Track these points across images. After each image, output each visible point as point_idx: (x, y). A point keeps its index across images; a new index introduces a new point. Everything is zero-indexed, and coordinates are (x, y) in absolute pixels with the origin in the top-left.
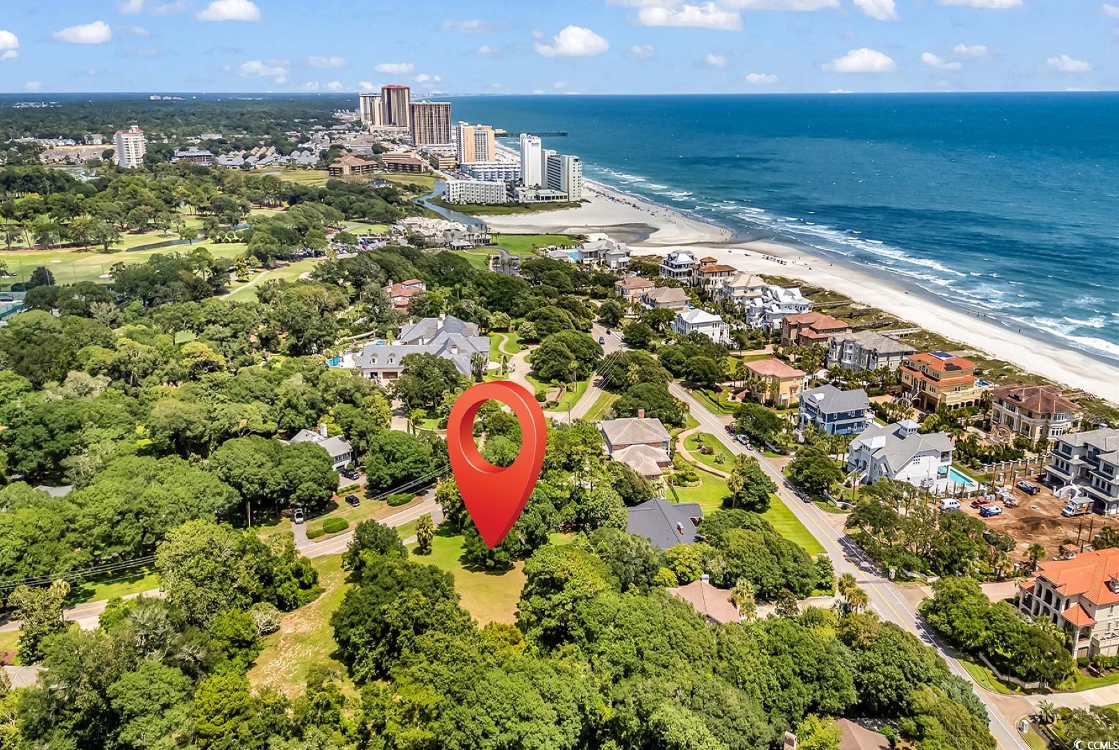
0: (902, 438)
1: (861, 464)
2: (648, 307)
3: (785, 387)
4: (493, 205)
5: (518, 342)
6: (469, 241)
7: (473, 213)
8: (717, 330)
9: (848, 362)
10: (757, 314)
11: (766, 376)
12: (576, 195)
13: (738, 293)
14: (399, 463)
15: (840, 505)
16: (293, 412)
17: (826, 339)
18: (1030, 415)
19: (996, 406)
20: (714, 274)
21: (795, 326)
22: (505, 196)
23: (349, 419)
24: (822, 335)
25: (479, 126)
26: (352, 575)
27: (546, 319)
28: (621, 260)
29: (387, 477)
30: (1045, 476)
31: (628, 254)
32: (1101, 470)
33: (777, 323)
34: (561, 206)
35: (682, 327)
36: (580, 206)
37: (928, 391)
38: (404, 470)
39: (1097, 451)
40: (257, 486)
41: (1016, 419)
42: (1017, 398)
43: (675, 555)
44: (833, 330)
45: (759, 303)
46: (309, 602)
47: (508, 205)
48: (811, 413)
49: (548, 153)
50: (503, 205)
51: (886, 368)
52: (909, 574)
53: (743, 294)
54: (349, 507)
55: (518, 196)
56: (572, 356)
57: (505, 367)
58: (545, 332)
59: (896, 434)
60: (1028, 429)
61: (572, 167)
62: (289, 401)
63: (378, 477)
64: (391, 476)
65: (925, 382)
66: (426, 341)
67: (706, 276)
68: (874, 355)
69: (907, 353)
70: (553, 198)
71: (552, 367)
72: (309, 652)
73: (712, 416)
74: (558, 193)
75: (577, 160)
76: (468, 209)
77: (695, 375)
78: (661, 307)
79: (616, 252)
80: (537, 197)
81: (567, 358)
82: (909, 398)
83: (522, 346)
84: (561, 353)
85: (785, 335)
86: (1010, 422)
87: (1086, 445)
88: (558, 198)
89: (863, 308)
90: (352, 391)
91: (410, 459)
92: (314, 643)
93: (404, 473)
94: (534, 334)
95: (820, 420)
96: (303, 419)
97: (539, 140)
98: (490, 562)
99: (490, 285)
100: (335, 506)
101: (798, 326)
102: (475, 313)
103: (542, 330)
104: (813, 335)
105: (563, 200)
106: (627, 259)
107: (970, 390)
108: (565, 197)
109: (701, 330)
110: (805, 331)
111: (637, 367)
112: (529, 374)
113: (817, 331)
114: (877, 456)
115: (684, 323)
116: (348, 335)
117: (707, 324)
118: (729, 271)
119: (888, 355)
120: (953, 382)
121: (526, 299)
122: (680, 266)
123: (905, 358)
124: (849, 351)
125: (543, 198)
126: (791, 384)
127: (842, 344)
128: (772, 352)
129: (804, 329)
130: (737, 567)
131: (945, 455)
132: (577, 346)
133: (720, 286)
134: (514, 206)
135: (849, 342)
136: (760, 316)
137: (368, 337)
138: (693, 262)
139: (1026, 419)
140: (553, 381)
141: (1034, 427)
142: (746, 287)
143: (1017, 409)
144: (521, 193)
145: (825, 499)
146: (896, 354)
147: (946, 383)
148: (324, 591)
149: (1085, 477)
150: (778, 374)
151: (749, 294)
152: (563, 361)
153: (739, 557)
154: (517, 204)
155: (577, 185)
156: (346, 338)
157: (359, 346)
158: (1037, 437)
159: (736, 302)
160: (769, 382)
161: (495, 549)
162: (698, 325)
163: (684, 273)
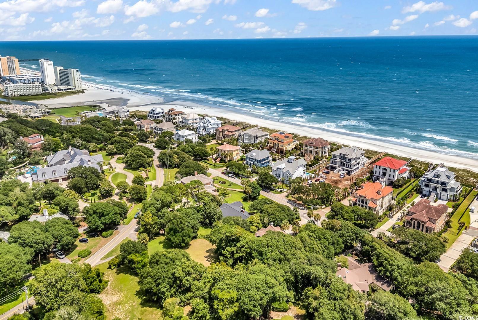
0: (291, 163)
1: (278, 175)
2: (159, 132)
3: (235, 153)
4: (35, 95)
5: (107, 155)
6: (40, 113)
7: (26, 100)
8: (194, 137)
9: (246, 141)
10: (202, 129)
11: (227, 151)
12: (80, 87)
13: (191, 122)
14: (107, 217)
15: (279, 190)
16: (22, 208)
17: (234, 134)
18: (317, 148)
19: (305, 147)
20: (175, 115)
21: (222, 131)
22: (41, 90)
23: (66, 203)
24: (233, 133)
25: (8, 57)
26: (117, 270)
27: (119, 142)
28: (126, 114)
29: (101, 225)
30: (329, 167)
31: (128, 111)
32: (347, 161)
33: (212, 132)
34: (73, 93)
35: (179, 138)
36: (84, 92)
37: (280, 147)
38: (110, 219)
39: (344, 155)
40: (42, 245)
41: (313, 151)
42: (312, 143)
43: (252, 220)
44: (236, 131)
45: (202, 124)
46: (105, 288)
47: (44, 94)
48: (252, 161)
49: (59, 68)
50: (41, 95)
51: (261, 142)
52: (316, 207)
53: (192, 122)
54: (84, 244)
55: (48, 90)
56: (146, 156)
57: (111, 167)
58: (120, 149)
59: (288, 162)
60: (317, 153)
61: (75, 75)
62: (19, 202)
63: (97, 225)
64: (102, 223)
65: (278, 144)
66: (67, 161)
67: (173, 116)
68: (257, 137)
69: (266, 135)
70: (68, 89)
71: (138, 162)
72: (127, 307)
73: (214, 170)
74: (69, 87)
75: (77, 71)
76: (23, 99)
77: (199, 155)
78: (166, 131)
79: (123, 110)
80: (58, 89)
81: (144, 157)
82: (274, 150)
83: (110, 157)
84: (141, 156)
85: (217, 135)
86: (311, 152)
87: (340, 154)
88: (70, 89)
89: (235, 122)
90: (54, 190)
91: (112, 214)
92: (126, 303)
93: (111, 221)
94: (115, 150)
95: (256, 163)
96: (28, 210)
97: (52, 62)
98: (183, 244)
99: (78, 132)
100: (76, 246)
101: (223, 131)
102: (82, 145)
103: (118, 148)
104: (230, 134)
105: (74, 90)
106: (128, 113)
107: (292, 144)
108: (74, 89)
109: (188, 138)
110: (226, 133)
111: (177, 156)
112: (124, 168)
113: (231, 132)
114: (284, 171)
115: (180, 136)
116: (12, 167)
117: (190, 135)
118: (182, 113)
119: (261, 136)
120: (287, 142)
121: (103, 135)
122: (158, 114)
123: (266, 137)
124: (247, 137)
125: (62, 90)
126: (236, 152)
127: (244, 135)
128: (215, 142)
129: (226, 132)
130: (274, 218)
131: (304, 166)
132: (146, 151)
133: (181, 120)
134: (47, 95)
135: (246, 134)
136: (203, 129)
137: (24, 166)
138: (162, 111)
139: (316, 150)
140: (141, 169)
141: (319, 152)
142: (193, 119)
144: (49, 88)
145: (273, 190)
146: (263, 136)
147: (286, 142)
148: (108, 281)
149: (342, 164)
150: (231, 149)
151: (195, 121)
152: (143, 159)
153: (273, 214)
154: (49, 94)
155: (79, 83)
156: (11, 169)
157: (23, 171)
158: (320, 156)
159: (190, 125)
160: (229, 153)
161: (185, 238)
162: (187, 136)
163: (161, 116)
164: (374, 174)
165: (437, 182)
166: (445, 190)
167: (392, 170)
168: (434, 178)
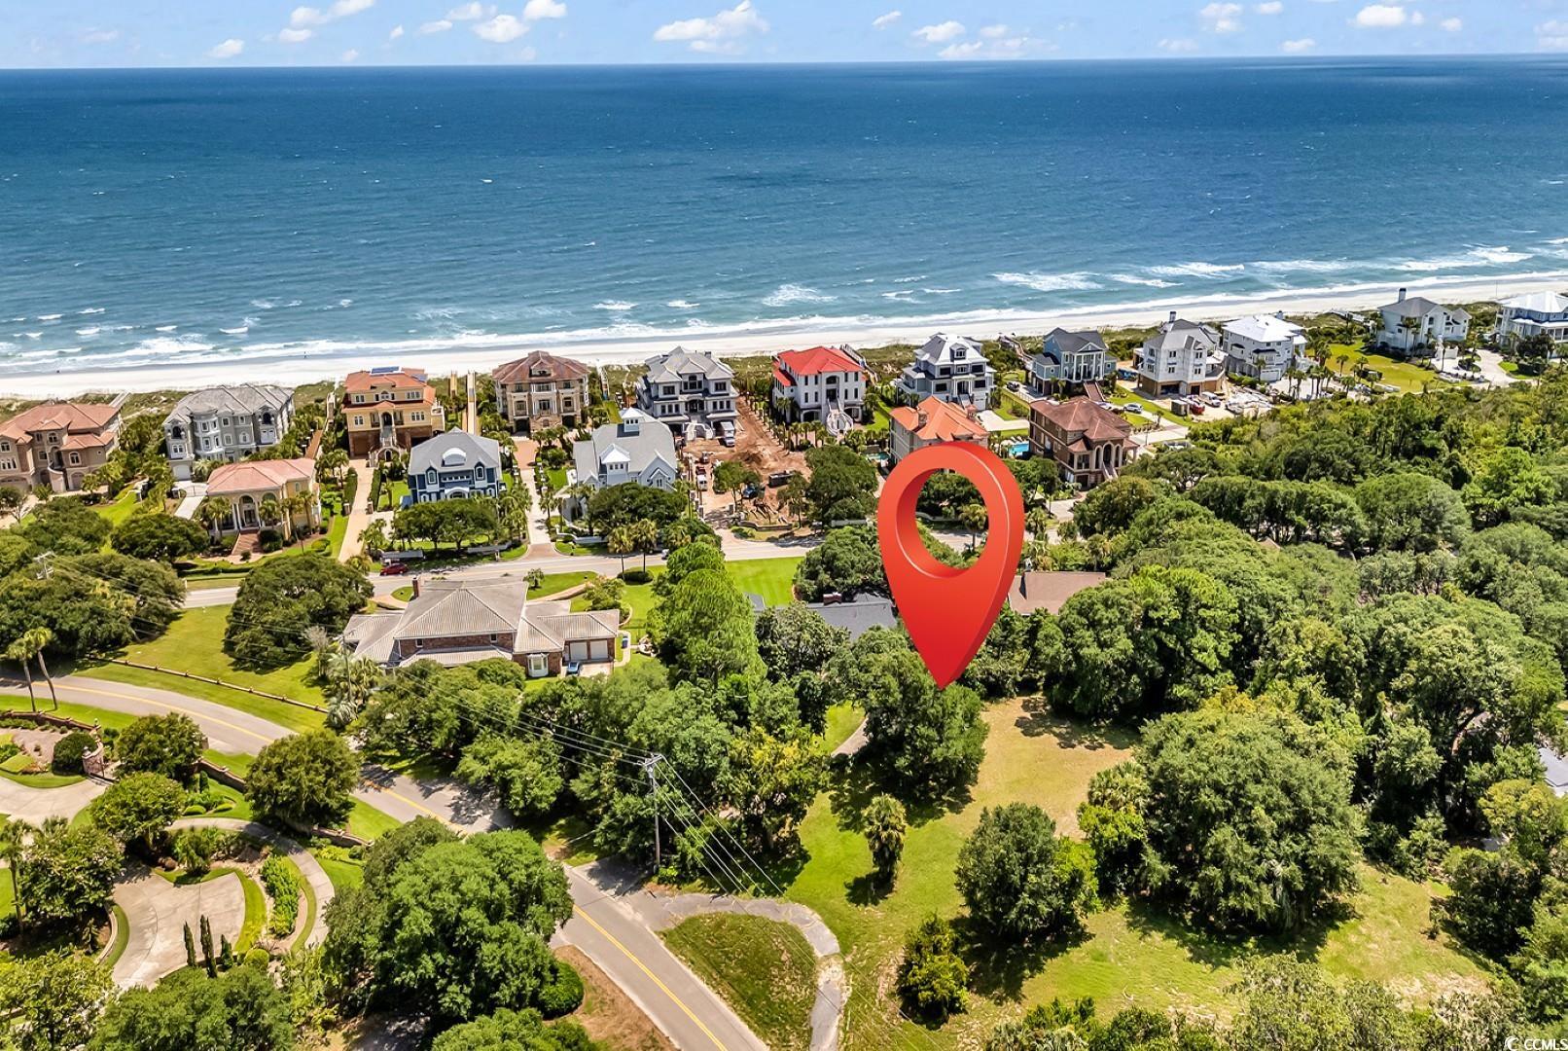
9: (216, 449)
18: (567, 386)
24: (107, 436)
32: (712, 391)
37: (408, 423)
48: (457, 484)
65: (399, 414)
68: (262, 415)
82: (392, 443)
86: (545, 405)
87: (681, 377)
95: (481, 484)
113: (96, 432)
114: (637, 467)
119: (282, 410)
124: (213, 431)
127: (189, 427)
129: (66, 438)
135: (208, 415)
143: (553, 385)
146: (285, 407)
149: (696, 408)
160: (286, 496)
164: (803, 404)
165: (962, 370)
166: (980, 384)
167: (851, 376)
168: (956, 362)
